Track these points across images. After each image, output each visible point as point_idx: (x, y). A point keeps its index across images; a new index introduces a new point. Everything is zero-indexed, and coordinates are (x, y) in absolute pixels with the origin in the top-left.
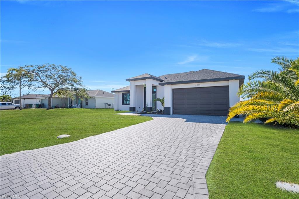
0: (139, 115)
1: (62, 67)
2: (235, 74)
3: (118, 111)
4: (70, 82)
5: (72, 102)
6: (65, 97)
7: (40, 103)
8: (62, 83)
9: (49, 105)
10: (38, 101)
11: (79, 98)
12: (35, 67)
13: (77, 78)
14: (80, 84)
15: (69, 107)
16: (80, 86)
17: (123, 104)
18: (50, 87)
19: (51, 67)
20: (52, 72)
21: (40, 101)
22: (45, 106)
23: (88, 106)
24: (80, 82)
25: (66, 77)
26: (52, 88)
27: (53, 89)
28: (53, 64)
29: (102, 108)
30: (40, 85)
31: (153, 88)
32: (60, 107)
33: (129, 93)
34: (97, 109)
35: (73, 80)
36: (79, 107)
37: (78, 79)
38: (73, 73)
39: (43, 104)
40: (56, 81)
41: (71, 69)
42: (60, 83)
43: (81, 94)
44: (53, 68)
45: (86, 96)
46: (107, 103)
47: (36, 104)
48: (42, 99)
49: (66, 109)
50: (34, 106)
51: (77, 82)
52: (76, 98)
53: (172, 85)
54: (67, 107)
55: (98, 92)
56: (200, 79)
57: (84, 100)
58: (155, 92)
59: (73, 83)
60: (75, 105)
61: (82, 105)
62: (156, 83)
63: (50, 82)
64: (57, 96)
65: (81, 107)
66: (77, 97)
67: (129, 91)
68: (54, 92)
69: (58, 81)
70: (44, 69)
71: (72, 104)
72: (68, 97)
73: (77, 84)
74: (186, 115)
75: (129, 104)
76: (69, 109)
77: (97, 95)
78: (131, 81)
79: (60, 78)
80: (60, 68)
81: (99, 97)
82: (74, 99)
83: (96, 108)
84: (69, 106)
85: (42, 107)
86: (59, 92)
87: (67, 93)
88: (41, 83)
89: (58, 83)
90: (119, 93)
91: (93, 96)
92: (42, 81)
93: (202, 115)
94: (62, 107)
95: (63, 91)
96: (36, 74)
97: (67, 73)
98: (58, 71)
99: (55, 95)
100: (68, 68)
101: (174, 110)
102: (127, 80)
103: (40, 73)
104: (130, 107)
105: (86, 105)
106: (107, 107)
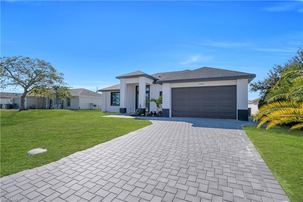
0: (134, 117)
1: (38, 61)
2: (244, 73)
3: (106, 112)
4: (48, 79)
5: (51, 102)
6: (42, 96)
7: (11, 103)
8: (39, 80)
9: (21, 105)
10: (10, 100)
11: (60, 97)
12: (4, 59)
13: (57, 74)
14: (60, 81)
15: (47, 108)
16: (61, 84)
17: (112, 104)
18: (24, 84)
19: (25, 61)
20: (26, 67)
21: (11, 101)
22: (18, 106)
23: (70, 107)
24: (61, 79)
25: (44, 72)
26: (26, 85)
27: (27, 87)
28: (27, 57)
29: (87, 109)
30: (10, 82)
31: (147, 87)
32: (36, 108)
33: (119, 92)
34: (81, 109)
35: (52, 77)
36: (59, 108)
37: (59, 76)
38: (52, 69)
39: (16, 104)
40: (32, 78)
41: (49, 63)
42: (36, 79)
43: (62, 93)
44: (28, 62)
45: (67, 95)
46: (92, 104)
47: (7, 105)
48: (14, 99)
49: (43, 110)
50: (4, 106)
51: (57, 80)
52: (55, 97)
53: (171, 84)
54: (45, 108)
55: (81, 90)
56: (204, 77)
57: (66, 100)
58: (148, 91)
59: (53, 80)
60: (54, 105)
61: (63, 105)
62: (150, 82)
63: (24, 78)
64: (33, 95)
65: (62, 107)
66: (57, 96)
67: (119, 90)
68: (28, 90)
69: (34, 78)
70: (16, 62)
71: (51, 104)
72: (46, 96)
73: (56, 81)
74: (188, 118)
75: (119, 105)
76: (48, 110)
77: (80, 94)
78: (122, 79)
79: (36, 73)
80: (36, 63)
81: (82, 96)
82: (53, 98)
84: (47, 106)
85: (14, 108)
86: (36, 91)
87: (44, 91)
88: (13, 79)
89: (34, 79)
90: (107, 92)
91: (76, 95)
92: (13, 77)
93: (205, 118)
94: (39, 108)
95: (39, 89)
96: (5, 68)
97: (45, 68)
98: (34, 66)
99: (30, 94)
100: (46, 62)
101: (173, 112)
102: (117, 78)
103: (10, 66)
104: (120, 108)
105: (68, 105)
106: (92, 108)
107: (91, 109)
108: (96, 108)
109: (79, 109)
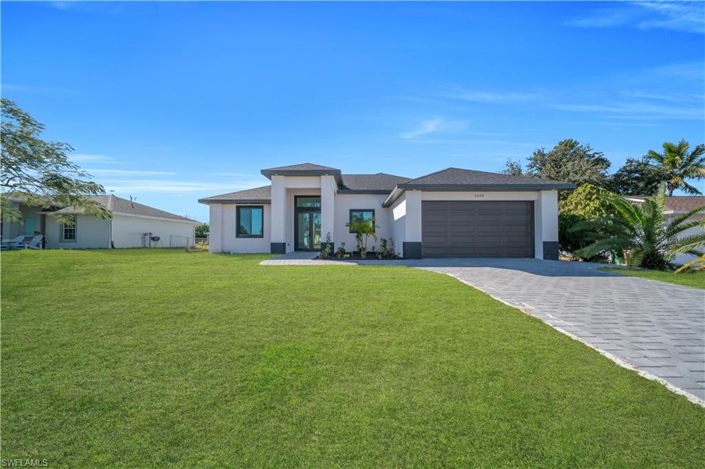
3: (224, 252)
17: (240, 234)
23: (76, 242)
33: (262, 207)
34: (117, 249)
46: (151, 233)
55: (109, 200)
61: (44, 238)
75: (261, 236)
77: (115, 210)
78: (275, 177)
83: (113, 247)
90: (226, 206)
102: (263, 172)
104: (272, 244)
105: (66, 238)
106: (147, 245)
108: (159, 244)
109: (110, 247)
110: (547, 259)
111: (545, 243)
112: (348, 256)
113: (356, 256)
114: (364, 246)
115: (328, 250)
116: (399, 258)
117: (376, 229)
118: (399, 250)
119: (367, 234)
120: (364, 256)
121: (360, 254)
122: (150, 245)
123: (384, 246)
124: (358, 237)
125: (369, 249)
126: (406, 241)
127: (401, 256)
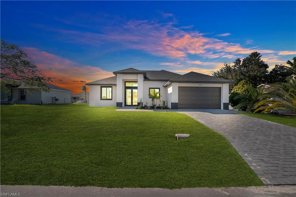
17: (101, 98)
23: (26, 101)
34: (44, 104)
46: (55, 97)
57: (18, 93)
75: (111, 99)
105: (21, 99)
106: (54, 103)
107: (52, 104)
108: (58, 102)
109: (41, 103)
110: (225, 109)
111: (224, 104)
112: (150, 108)
113: (153, 108)
114: (155, 104)
115: (141, 105)
116: (169, 109)
117: (160, 97)
118: (170, 106)
119: (157, 99)
120: (156, 108)
121: (154, 107)
122: (55, 103)
123: (164, 104)
124: (153, 100)
125: (157, 105)
126: (172, 102)
127: (170, 108)
